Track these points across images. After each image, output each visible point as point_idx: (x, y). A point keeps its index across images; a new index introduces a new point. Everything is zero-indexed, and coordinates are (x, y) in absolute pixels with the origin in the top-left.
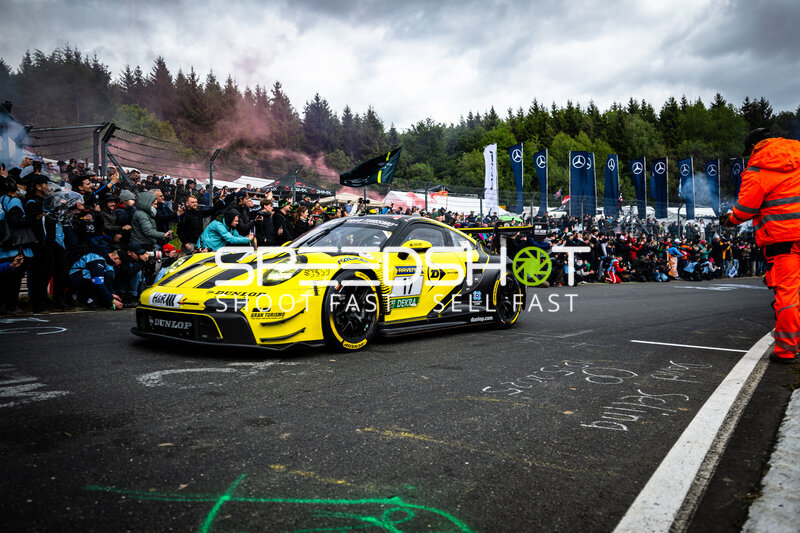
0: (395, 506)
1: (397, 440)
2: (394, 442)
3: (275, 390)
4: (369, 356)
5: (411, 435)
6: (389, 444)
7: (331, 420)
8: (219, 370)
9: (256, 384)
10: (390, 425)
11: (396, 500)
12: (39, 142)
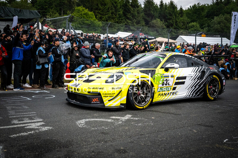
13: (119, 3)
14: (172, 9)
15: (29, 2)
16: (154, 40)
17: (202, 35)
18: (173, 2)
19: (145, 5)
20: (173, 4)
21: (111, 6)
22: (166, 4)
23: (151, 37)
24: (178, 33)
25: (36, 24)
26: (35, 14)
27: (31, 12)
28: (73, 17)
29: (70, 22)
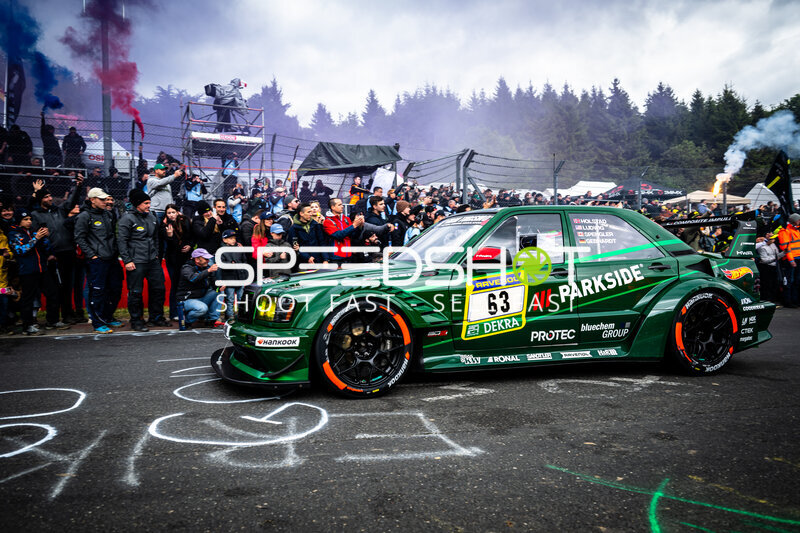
4: (756, 383)
7: (734, 444)
8: (603, 383)
12: (419, 174)
13: (579, 107)
14: (730, 111)
15: (360, 124)
16: (683, 198)
18: (730, 92)
19: (648, 108)
20: (732, 98)
21: (557, 118)
22: (711, 98)
23: (672, 192)
24: (750, 176)
26: (388, 153)
27: (380, 149)
28: (473, 154)
29: (467, 165)
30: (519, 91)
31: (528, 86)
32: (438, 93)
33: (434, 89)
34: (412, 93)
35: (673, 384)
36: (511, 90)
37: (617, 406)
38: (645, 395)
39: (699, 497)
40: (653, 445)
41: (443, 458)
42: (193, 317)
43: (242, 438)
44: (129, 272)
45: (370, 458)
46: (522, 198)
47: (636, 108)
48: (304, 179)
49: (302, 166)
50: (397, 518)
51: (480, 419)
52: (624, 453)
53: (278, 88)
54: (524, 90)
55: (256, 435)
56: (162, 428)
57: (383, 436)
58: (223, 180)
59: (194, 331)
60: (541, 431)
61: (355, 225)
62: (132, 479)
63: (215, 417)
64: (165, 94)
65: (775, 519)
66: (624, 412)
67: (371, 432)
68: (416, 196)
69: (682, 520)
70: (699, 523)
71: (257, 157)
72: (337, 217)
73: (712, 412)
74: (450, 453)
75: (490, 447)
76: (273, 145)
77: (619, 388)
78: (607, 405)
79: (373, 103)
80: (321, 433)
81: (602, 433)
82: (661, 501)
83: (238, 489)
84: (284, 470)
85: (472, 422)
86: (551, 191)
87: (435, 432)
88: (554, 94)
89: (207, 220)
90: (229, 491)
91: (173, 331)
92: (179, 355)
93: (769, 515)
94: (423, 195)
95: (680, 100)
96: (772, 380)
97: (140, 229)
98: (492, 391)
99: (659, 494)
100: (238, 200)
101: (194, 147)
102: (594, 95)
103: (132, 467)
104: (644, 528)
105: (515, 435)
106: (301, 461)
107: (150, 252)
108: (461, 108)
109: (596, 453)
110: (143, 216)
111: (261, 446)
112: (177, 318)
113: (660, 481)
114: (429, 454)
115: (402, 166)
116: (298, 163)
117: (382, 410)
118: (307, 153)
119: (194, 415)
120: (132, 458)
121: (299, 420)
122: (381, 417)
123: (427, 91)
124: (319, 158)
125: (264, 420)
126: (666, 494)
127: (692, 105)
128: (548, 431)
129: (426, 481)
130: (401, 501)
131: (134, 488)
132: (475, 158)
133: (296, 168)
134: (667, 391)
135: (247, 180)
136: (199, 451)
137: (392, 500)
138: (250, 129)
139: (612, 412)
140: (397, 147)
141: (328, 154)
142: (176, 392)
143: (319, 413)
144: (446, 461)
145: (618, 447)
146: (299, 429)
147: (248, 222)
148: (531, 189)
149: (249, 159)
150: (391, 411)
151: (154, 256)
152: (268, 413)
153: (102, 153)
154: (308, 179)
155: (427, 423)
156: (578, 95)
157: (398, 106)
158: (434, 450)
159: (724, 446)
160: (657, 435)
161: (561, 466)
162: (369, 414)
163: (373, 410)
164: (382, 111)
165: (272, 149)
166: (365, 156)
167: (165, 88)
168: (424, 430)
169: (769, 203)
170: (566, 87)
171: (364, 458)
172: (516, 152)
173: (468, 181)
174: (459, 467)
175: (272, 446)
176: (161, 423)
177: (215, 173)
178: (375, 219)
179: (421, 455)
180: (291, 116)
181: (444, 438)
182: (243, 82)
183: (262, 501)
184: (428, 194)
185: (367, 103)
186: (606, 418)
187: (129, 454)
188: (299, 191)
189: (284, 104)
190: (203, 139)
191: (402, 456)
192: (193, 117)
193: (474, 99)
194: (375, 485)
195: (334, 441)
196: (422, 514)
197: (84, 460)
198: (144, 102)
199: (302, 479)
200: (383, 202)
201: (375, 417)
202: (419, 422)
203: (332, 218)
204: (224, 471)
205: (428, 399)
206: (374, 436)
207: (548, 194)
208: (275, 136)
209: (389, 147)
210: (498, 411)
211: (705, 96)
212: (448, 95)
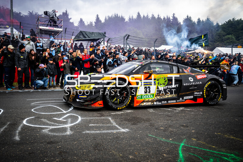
0: (233, 157)
1: (230, 138)
2: (228, 139)
3: (186, 117)
4: (214, 110)
5: (235, 138)
6: (227, 139)
7: (206, 129)
8: (167, 109)
9: (179, 115)
10: (226, 134)
11: (232, 155)
12: (112, 42)
13: (162, 22)
14: (209, 25)
15: (93, 25)
16: (194, 51)
17: (238, 47)
18: (209, 19)
19: (184, 23)
20: (209, 20)
22: (203, 20)
23: (190, 49)
24: (215, 45)
25: (103, 42)
26: (102, 35)
27: (100, 33)
28: (129, 36)
29: (127, 39)
30: (144, 16)
31: (147, 15)
32: (118, 16)
33: (117, 15)
34: (110, 16)
35: (189, 110)
36: (141, 16)
37: (171, 116)
38: (180, 113)
39: (195, 145)
40: (181, 129)
41: (117, 132)
42: (39, 86)
43: (53, 125)
44: (18, 71)
45: (94, 132)
46: (144, 50)
47: (180, 23)
48: (75, 42)
49: (75, 38)
50: (101, 151)
51: (129, 120)
52: (173, 131)
53: (68, 13)
54: (146, 16)
55: (58, 124)
56: (27, 122)
57: (98, 125)
58: (49, 42)
59: (39, 90)
60: (147, 124)
61: (91, 58)
62: (17, 138)
63: (45, 118)
64: (31, 14)
65: (217, 152)
66: (173, 118)
67: (94, 124)
68: (111, 49)
69: (189, 152)
70: (194, 153)
71: (60, 35)
72: (85, 55)
73: (200, 119)
74: (119, 131)
75: (131, 129)
76: (65, 31)
77: (171, 111)
78: (168, 116)
79: (98, 18)
80: (78, 124)
81: (166, 125)
82: (183, 146)
83: (51, 141)
84: (66, 135)
85: (126, 121)
86: (153, 48)
87: (114, 124)
88: (155, 18)
89: (44, 55)
90: (48, 142)
91: (32, 90)
92: (34, 98)
93: (215, 151)
94: (113, 48)
95: (193, 21)
96: (218, 109)
97: (22, 57)
98: (132, 111)
99: (182, 144)
100: (54, 49)
101: (40, 31)
102: (167, 18)
103: (17, 134)
104: (177, 155)
105: (139, 125)
106: (72, 133)
107: (25, 65)
108: (125, 21)
109: (164, 131)
110: (22, 53)
111: (59, 128)
112: (33, 86)
113: (183, 140)
114: (112, 131)
115: (106, 39)
116: (73, 37)
117: (98, 117)
118: (76, 34)
119: (38, 118)
120: (18, 131)
121: (72, 120)
122: (97, 119)
123: (115, 15)
124: (80, 36)
125: (60, 119)
126: (184, 144)
127: (197, 22)
128: (149, 124)
129: (111, 139)
130: (103, 146)
131: (18, 141)
132: (129, 37)
133: (73, 38)
134: (186, 112)
135: (57, 42)
136: (39, 129)
137: (100, 145)
138: (58, 26)
139: (169, 118)
140: (105, 33)
141: (83, 34)
142: (32, 110)
143: (78, 117)
144: (117, 133)
145: (171, 129)
146: (71, 123)
147: (57, 56)
148: (147, 47)
149: (58, 35)
150: (101, 117)
151: (26, 66)
152: (62, 117)
153: (10, 32)
154: (77, 42)
155: (112, 121)
156: (162, 18)
157: (106, 20)
158: (114, 130)
159: (203, 129)
160: (183, 126)
161: (153, 135)
162: (94, 118)
163: (95, 117)
164: (100, 21)
165: (65, 32)
166: (95, 35)
167: (31, 12)
168: (111, 123)
169: (220, 54)
170: (158, 15)
171: (91, 132)
172: (142, 35)
173: (127, 44)
174: (121, 135)
175: (63, 128)
176: (27, 120)
177: (47, 40)
178: (98, 56)
179: (110, 131)
180: (71, 22)
181: (117, 126)
182: (56, 11)
183: (59, 145)
184: (114, 48)
185: (96, 18)
186: (167, 120)
187: (17, 130)
188: (73, 46)
189: (69, 18)
190: (43, 29)
191: (104, 132)
192: (40, 21)
193: (130, 18)
194: (95, 140)
195: (82, 127)
196: (109, 150)
197: (2, 132)
198: (24, 16)
199: (72, 138)
200: (100, 50)
201: (95, 119)
202: (109, 121)
203: (84, 55)
204: (47, 136)
205: (112, 114)
206: (95, 125)
207: (152, 49)
208: (66, 29)
209: (102, 33)
210: (134, 117)
211: (201, 20)
212: (122, 17)
